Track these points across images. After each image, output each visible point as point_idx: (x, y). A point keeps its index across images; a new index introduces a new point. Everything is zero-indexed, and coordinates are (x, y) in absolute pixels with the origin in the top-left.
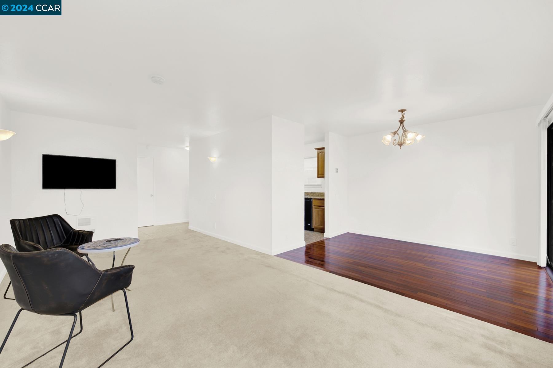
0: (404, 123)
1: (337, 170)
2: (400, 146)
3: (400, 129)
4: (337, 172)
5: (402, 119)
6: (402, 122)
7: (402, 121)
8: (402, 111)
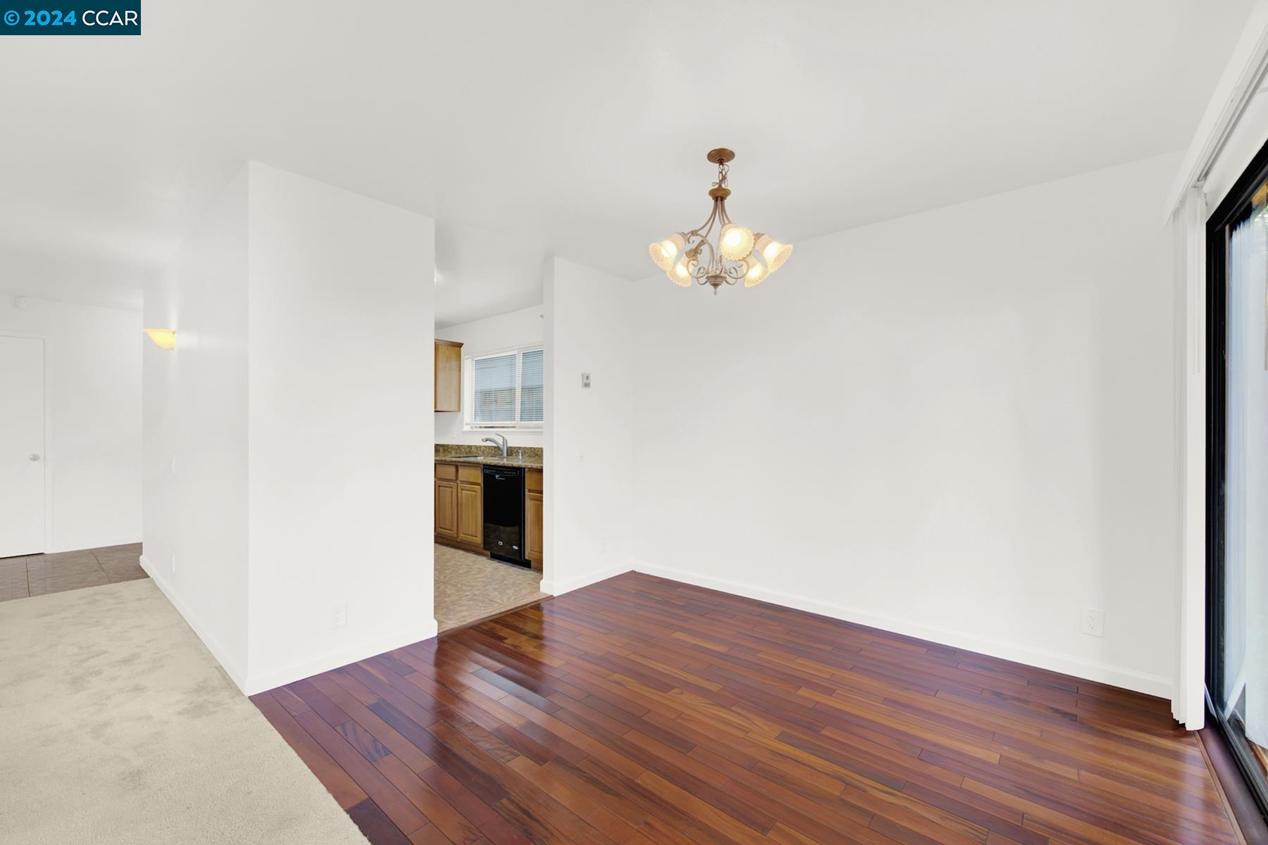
0: (727, 202)
1: (585, 381)
2: (715, 285)
3: (714, 224)
4: (587, 385)
5: (720, 186)
6: (719, 196)
7: (720, 194)
8: (720, 157)
